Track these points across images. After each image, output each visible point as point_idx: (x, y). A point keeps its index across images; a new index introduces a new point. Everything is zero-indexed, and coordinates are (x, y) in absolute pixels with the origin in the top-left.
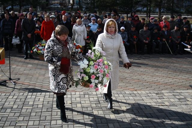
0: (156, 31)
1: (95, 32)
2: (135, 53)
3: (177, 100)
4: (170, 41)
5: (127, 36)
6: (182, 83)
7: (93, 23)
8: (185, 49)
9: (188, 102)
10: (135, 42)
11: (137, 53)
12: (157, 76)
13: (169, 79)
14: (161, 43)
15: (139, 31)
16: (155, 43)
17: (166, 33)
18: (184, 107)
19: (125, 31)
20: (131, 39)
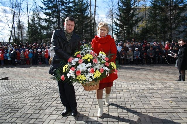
0: (158, 50)
1: (120, 51)
2: (145, 64)
3: (164, 87)
4: (167, 56)
5: (139, 53)
6: (171, 79)
7: (119, 46)
8: (169, 54)
9: (171, 88)
10: (145, 57)
11: (146, 64)
12: (156, 75)
13: (163, 77)
14: (161, 57)
15: (147, 50)
16: (157, 57)
17: (164, 51)
18: (167, 91)
19: (138, 50)
20: (142, 55)
